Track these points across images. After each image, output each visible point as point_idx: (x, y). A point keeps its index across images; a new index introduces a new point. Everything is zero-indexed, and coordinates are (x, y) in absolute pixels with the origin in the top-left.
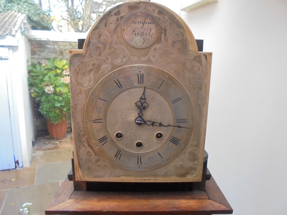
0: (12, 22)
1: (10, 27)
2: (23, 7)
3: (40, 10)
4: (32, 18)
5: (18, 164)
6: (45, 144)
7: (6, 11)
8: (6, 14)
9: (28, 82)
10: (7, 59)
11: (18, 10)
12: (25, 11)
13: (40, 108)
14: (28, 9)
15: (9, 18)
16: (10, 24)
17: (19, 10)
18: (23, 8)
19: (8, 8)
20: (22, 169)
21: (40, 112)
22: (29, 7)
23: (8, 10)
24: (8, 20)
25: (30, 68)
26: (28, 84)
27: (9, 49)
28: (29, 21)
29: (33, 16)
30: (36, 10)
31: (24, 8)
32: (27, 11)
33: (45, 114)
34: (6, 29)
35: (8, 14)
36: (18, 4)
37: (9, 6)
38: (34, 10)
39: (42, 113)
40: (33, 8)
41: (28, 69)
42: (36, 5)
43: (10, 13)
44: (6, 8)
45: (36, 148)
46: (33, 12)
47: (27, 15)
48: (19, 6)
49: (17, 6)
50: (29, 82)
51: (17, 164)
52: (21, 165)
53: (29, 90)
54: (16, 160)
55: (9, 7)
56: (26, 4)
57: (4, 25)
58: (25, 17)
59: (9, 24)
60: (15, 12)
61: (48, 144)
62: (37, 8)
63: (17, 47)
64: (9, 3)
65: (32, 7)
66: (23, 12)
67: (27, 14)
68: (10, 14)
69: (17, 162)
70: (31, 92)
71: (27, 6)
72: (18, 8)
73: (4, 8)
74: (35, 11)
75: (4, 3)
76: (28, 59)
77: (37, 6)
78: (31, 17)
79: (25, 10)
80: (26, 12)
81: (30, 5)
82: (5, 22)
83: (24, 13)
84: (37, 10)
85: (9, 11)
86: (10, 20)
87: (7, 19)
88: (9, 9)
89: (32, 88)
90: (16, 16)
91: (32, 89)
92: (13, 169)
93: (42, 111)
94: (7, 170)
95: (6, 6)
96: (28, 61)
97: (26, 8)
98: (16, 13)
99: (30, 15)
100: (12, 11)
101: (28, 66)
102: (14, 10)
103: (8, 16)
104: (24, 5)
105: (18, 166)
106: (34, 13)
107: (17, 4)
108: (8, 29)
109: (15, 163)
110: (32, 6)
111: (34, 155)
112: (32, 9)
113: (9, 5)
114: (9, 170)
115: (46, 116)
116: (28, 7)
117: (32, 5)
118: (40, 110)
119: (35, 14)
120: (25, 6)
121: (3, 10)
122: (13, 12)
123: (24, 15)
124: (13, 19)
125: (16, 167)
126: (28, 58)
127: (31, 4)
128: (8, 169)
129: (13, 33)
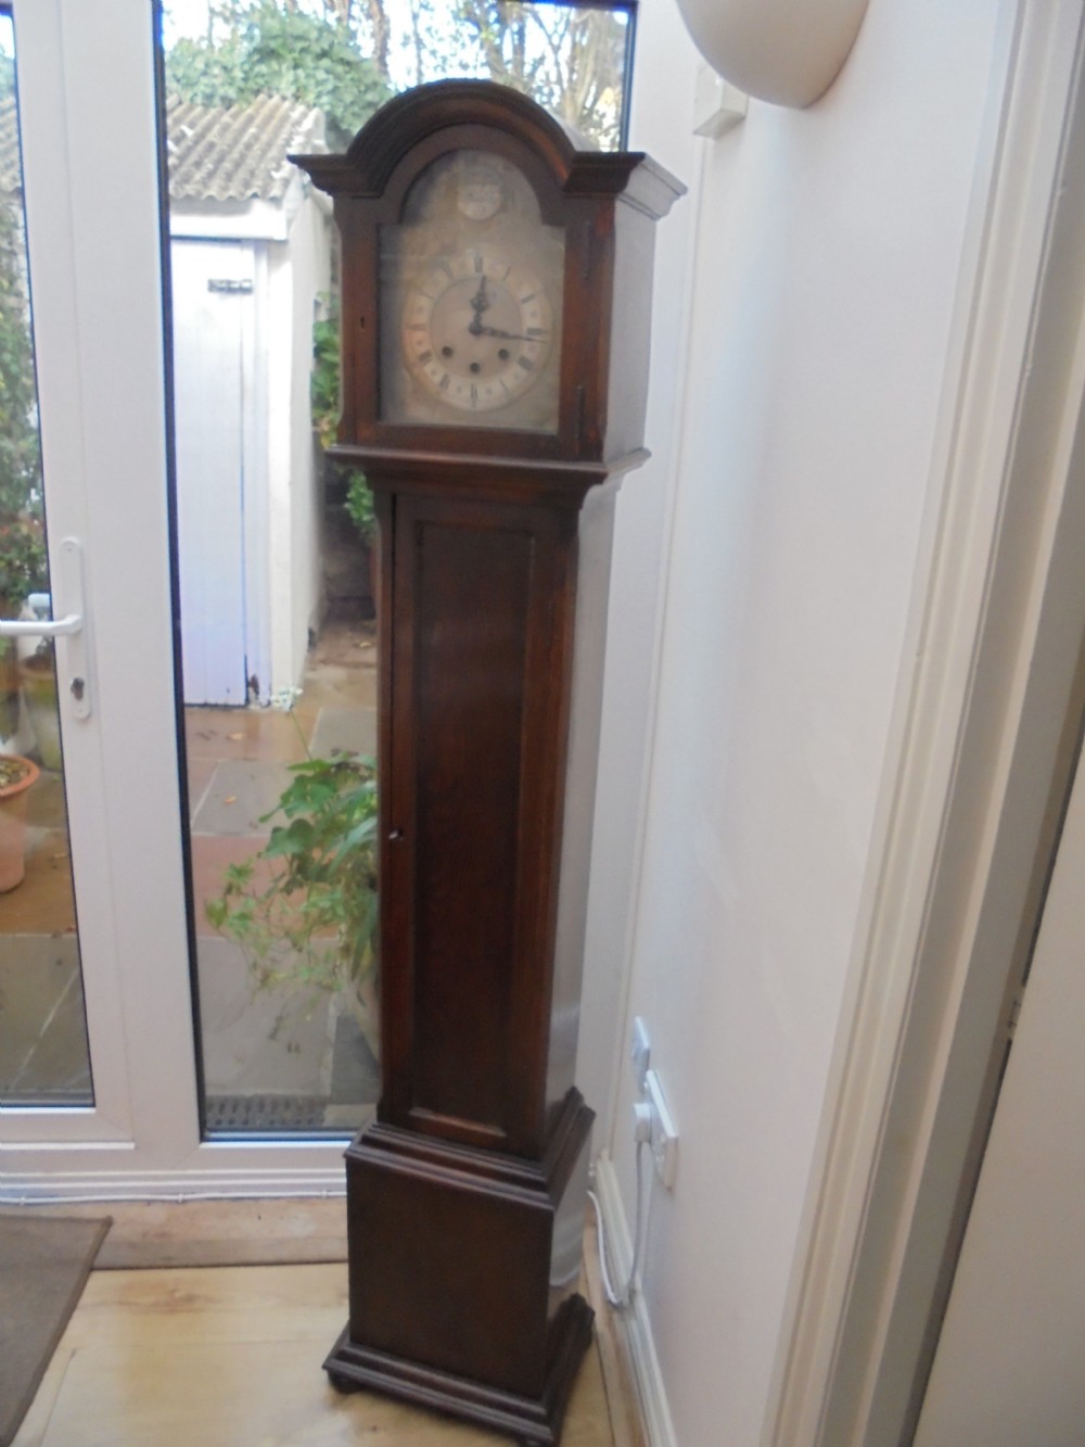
0: (269, 145)
1: (262, 166)
2: (314, 77)
3: (379, 88)
4: (344, 127)
5: (257, 692)
6: (356, 646)
7: (251, 97)
8: (250, 111)
9: (312, 386)
10: (246, 291)
11: (293, 89)
12: (319, 96)
13: (349, 496)
14: (330, 86)
15: (262, 128)
16: (264, 152)
17: (298, 90)
18: (312, 82)
19: (257, 84)
20: (267, 710)
21: (347, 512)
22: (338, 77)
23: (257, 92)
24: (256, 138)
25: (324, 334)
26: (312, 398)
27: (257, 252)
28: (333, 136)
29: (349, 118)
30: (363, 88)
31: (318, 83)
32: (329, 93)
33: (364, 523)
34: (252, 173)
35: (257, 112)
36: (296, 67)
37: (263, 76)
38: (355, 90)
39: (355, 515)
40: (352, 79)
41: (315, 339)
42: (365, 66)
43: (263, 104)
44: (252, 85)
45: (320, 655)
46: (348, 99)
47: (328, 114)
48: (300, 72)
49: (290, 76)
50: (317, 389)
51: (251, 690)
52: (263, 698)
53: (315, 422)
54: (250, 675)
55: (261, 81)
56: (325, 62)
57: (243, 157)
58: (316, 122)
59: (259, 152)
60: (284, 98)
61: (366, 648)
62: (368, 80)
63: (283, 243)
64: (260, 61)
65: (349, 76)
66: (311, 97)
67: (327, 108)
68: (265, 111)
69: (252, 684)
70: (319, 429)
71: (328, 71)
72: (296, 80)
73: (242, 84)
74: (360, 92)
75: (243, 64)
76: (319, 299)
77: (366, 72)
78: (342, 121)
79: (320, 88)
80: (325, 99)
81: (340, 69)
82: (248, 146)
83: (315, 105)
84: (366, 92)
85: (262, 97)
86: (264, 138)
87: (252, 130)
88: (263, 86)
89: (322, 416)
90: (285, 118)
91: (326, 419)
92: (239, 707)
93: (357, 510)
94: (215, 706)
95: (252, 75)
96: (317, 304)
97: (323, 82)
98: (287, 104)
99: (339, 112)
100: (270, 97)
101: (317, 326)
102: (278, 90)
103: (258, 121)
104: (316, 68)
105: (257, 698)
106: (353, 103)
107: (292, 63)
108: (257, 172)
109: (248, 684)
110: (347, 72)
111: (311, 675)
112: (346, 86)
113: (263, 68)
114: (226, 708)
115: (367, 533)
116: (331, 77)
117: (347, 68)
118: (347, 505)
119: (356, 109)
120: (321, 75)
121: (241, 90)
122: (276, 98)
123: (315, 112)
124: (276, 134)
125: (248, 700)
126: (319, 294)
127: (343, 62)
128: (221, 701)
129: (275, 191)
